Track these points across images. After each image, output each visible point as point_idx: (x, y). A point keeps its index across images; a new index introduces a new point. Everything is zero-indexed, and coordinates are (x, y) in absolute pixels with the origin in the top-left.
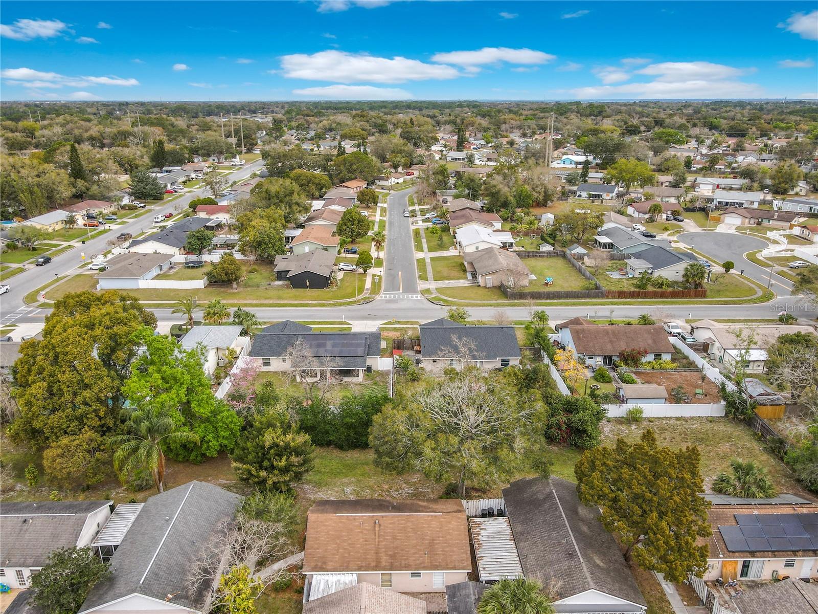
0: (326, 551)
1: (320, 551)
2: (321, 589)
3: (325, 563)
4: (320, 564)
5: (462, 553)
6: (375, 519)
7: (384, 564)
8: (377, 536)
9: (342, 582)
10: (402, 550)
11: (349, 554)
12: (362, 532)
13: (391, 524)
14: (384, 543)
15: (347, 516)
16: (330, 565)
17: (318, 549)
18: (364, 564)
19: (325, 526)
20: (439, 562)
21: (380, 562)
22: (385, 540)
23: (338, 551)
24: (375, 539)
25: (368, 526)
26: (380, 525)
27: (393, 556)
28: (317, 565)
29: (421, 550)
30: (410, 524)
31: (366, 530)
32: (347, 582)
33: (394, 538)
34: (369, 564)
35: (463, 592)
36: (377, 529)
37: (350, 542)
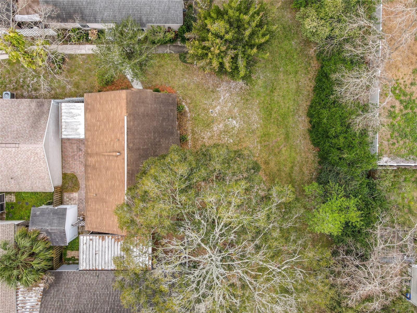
0: (99, 111)
1: (98, 106)
2: (72, 110)
3: (90, 111)
4: (89, 107)
5: (96, 225)
6: (122, 152)
7: (90, 159)
8: (109, 154)
9: (79, 126)
10: (99, 175)
11: (96, 131)
12: (111, 140)
13: (118, 166)
14: (104, 160)
15: (124, 127)
16: (89, 115)
17: (100, 104)
18: (89, 143)
19: (117, 108)
20: (91, 205)
21: (90, 156)
22: (106, 160)
23: (98, 121)
24: (106, 152)
25: (117, 145)
26: (117, 156)
27: (94, 168)
28: (89, 104)
29: (99, 191)
30: (118, 183)
31: (114, 145)
32: (78, 131)
33: (107, 169)
34: (89, 148)
35: (55, 221)
36: (114, 154)
37: (105, 130)
